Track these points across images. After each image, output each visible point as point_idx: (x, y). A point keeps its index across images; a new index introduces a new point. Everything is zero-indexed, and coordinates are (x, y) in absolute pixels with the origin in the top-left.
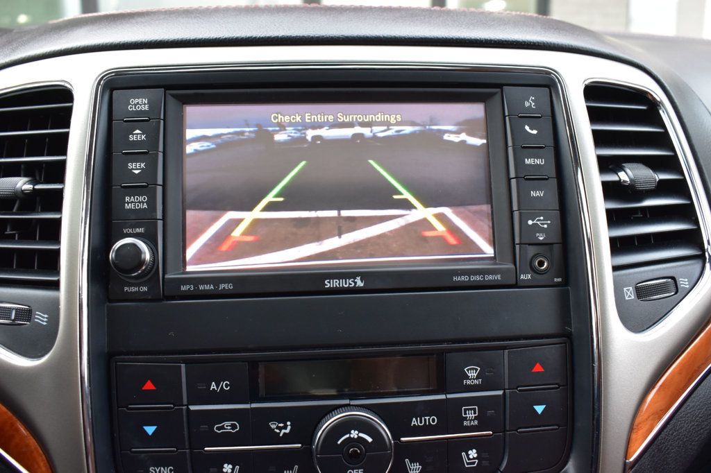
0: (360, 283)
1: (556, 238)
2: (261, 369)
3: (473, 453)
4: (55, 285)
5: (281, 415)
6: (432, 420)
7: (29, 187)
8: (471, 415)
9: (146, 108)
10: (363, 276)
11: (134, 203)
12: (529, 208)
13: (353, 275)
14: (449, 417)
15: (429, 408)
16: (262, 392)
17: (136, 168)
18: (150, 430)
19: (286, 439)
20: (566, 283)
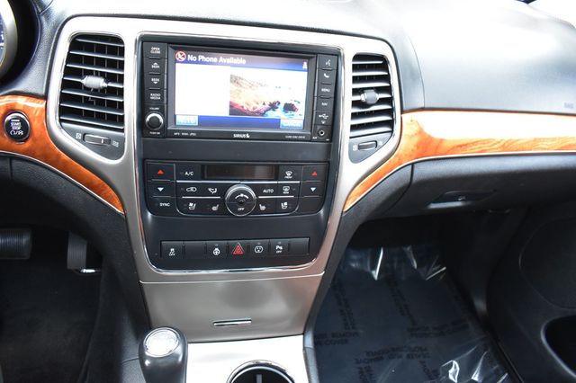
0: (248, 136)
1: (330, 123)
2: (206, 167)
3: (286, 204)
4: (122, 131)
5: (213, 186)
6: (271, 191)
7: (105, 85)
8: (286, 190)
9: (159, 52)
10: (250, 133)
11: (155, 96)
12: (321, 110)
13: (245, 133)
14: (278, 190)
15: (271, 186)
16: (206, 177)
17: (155, 81)
18: (161, 189)
19: (215, 195)
20: (331, 141)
